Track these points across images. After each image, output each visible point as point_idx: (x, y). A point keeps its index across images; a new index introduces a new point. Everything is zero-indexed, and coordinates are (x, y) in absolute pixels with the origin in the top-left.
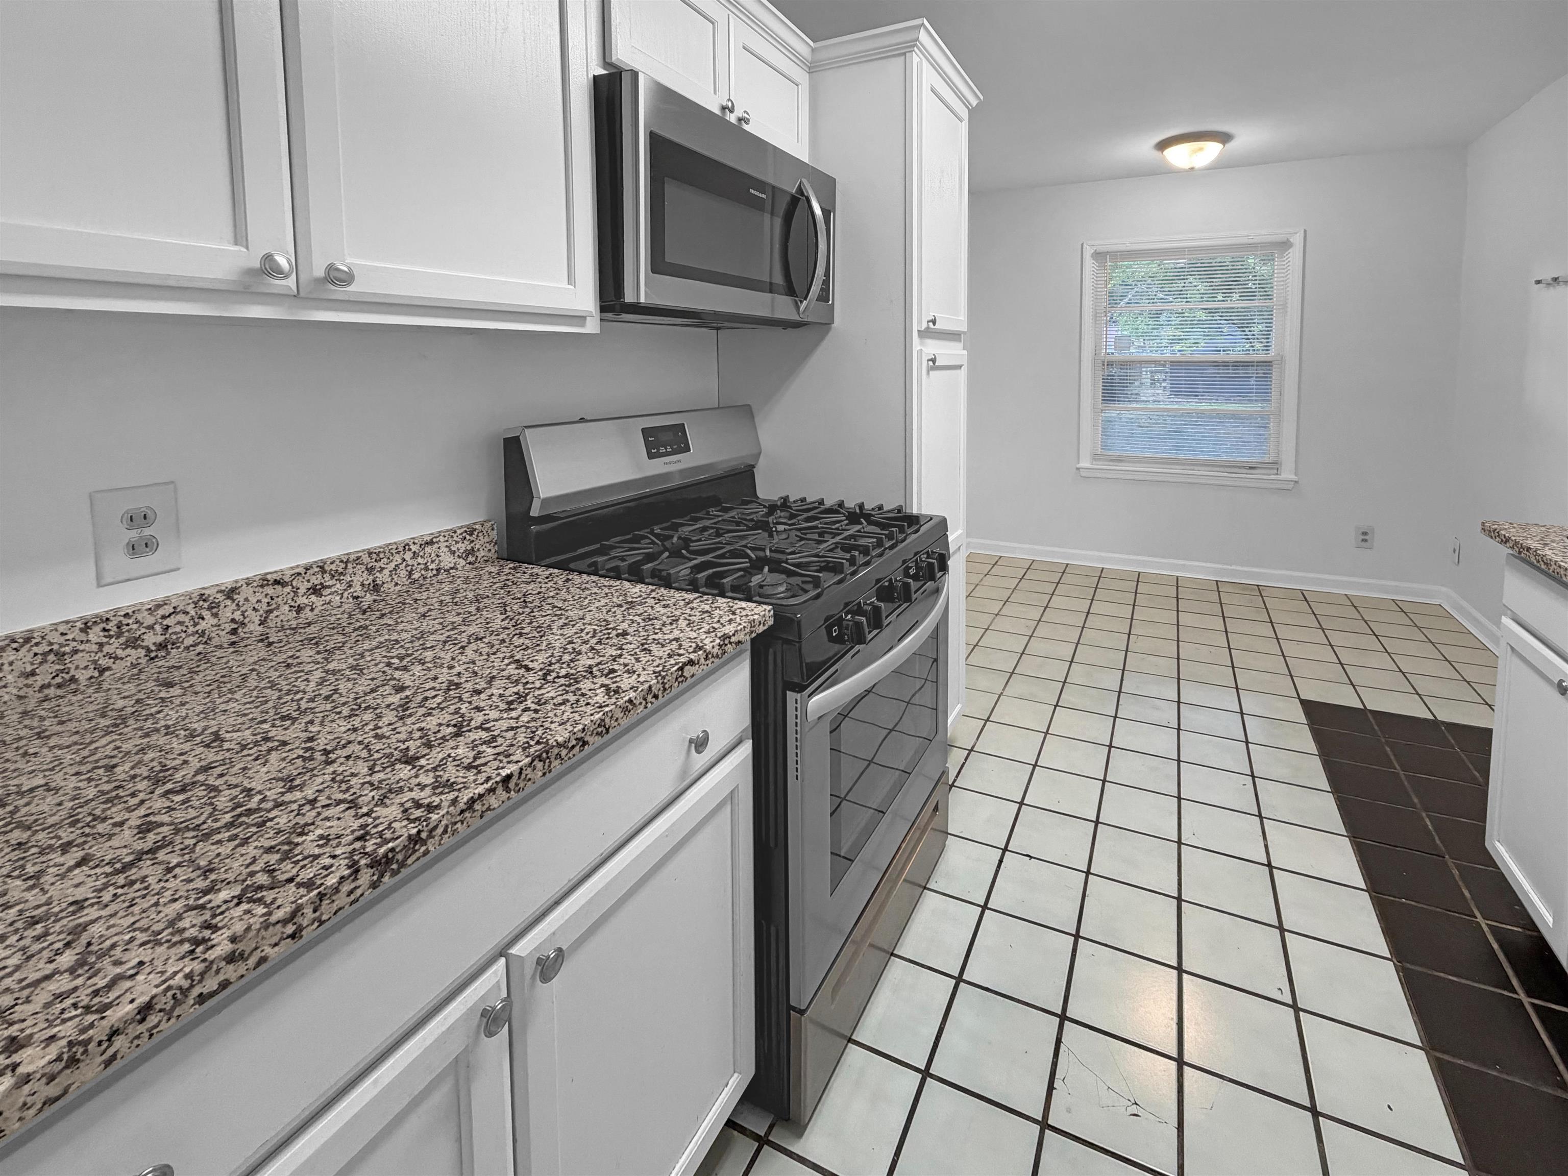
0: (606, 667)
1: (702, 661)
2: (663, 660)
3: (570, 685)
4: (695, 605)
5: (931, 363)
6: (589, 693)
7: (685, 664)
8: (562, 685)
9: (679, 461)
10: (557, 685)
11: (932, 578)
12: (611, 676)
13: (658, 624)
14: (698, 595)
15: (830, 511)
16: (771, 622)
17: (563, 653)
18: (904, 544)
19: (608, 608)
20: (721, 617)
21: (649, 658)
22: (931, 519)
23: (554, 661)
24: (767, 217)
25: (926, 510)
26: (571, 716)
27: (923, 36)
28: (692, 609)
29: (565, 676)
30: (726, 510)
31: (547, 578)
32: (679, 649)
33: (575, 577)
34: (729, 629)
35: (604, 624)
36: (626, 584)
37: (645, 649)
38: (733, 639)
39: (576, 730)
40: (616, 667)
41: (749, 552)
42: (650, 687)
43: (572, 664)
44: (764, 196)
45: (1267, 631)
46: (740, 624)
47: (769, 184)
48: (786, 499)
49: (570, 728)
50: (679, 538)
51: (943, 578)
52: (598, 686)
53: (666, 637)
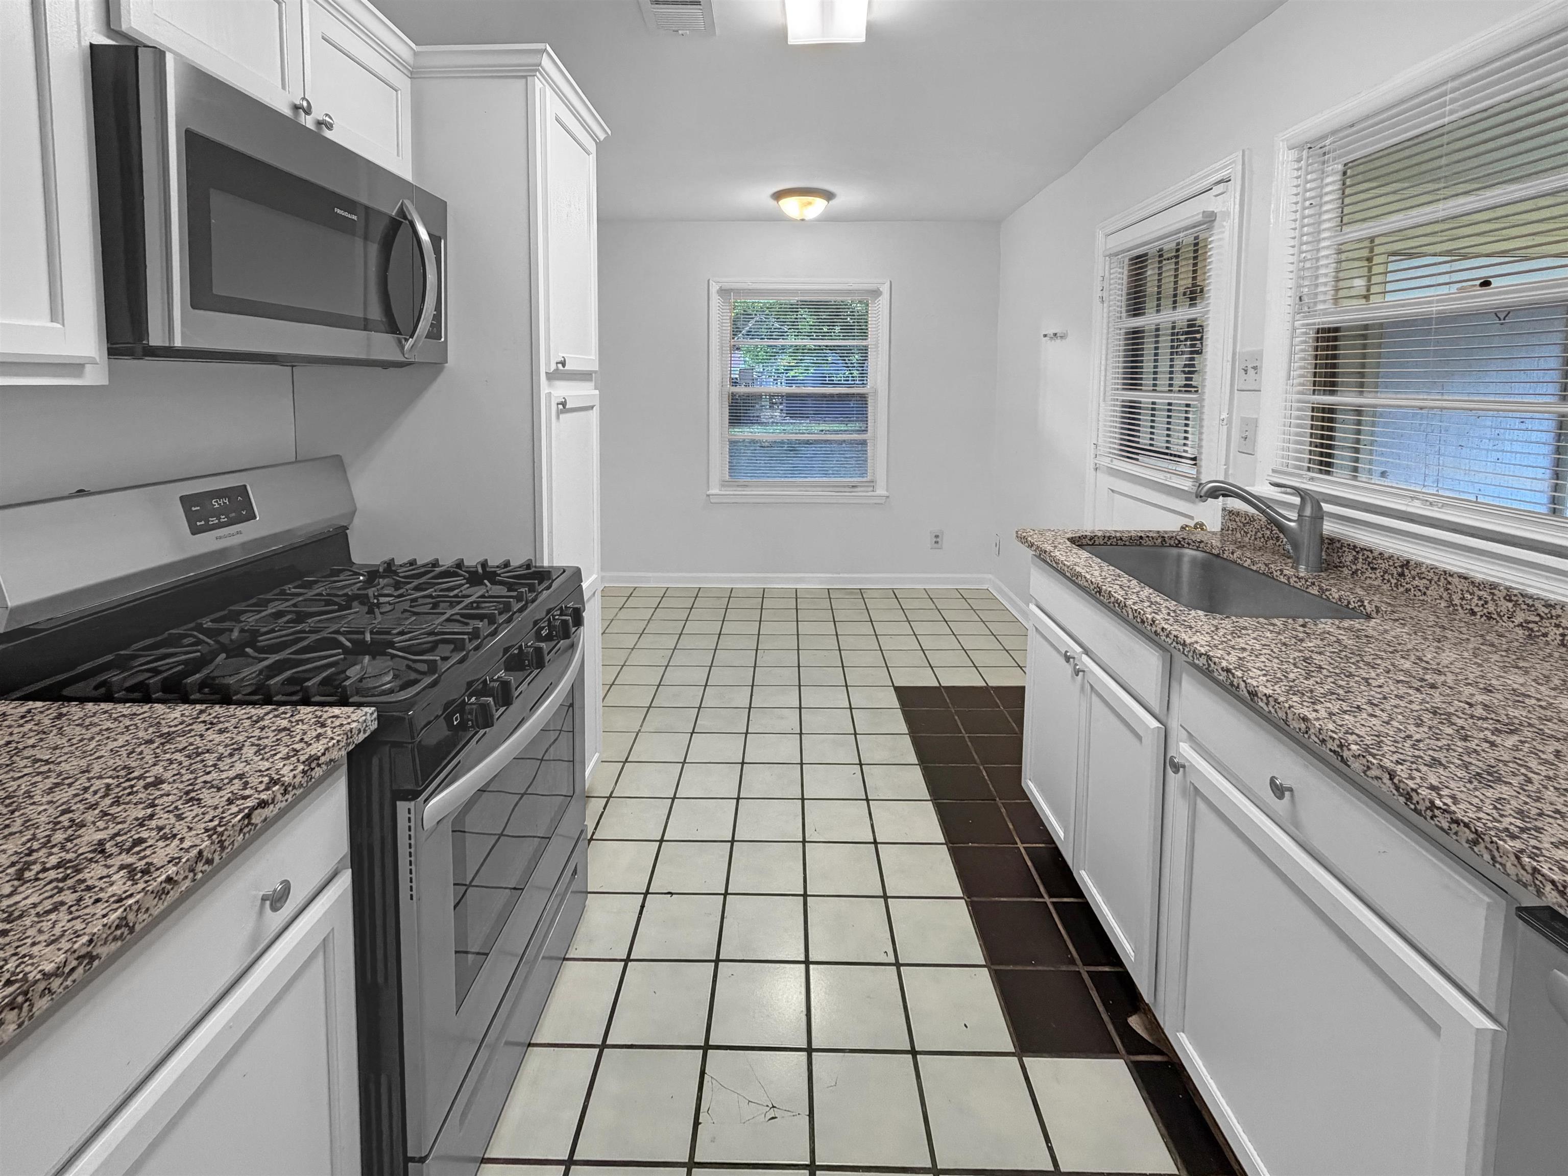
0: (126, 840)
1: (279, 797)
2: (220, 810)
3: (64, 879)
4: (266, 723)
5: (561, 407)
6: (101, 884)
7: (253, 809)
8: (51, 882)
9: (239, 533)
10: (43, 883)
11: (567, 636)
12: (137, 849)
13: (210, 759)
14: (270, 707)
15: (447, 574)
16: (374, 726)
17: (54, 830)
18: (536, 603)
19: (130, 748)
20: (305, 734)
21: (197, 810)
22: (564, 571)
23: (36, 845)
24: (359, 243)
25: (560, 561)
26: (69, 925)
27: (545, 62)
28: (262, 729)
29: (56, 867)
30: (309, 585)
31: (23, 717)
32: (245, 788)
33: (75, 710)
34: (317, 748)
35: (123, 773)
36: (159, 708)
37: (192, 799)
38: (323, 759)
39: (76, 946)
40: (145, 835)
41: (342, 639)
42: (200, 853)
43: (69, 845)
44: (354, 217)
45: (867, 629)
46: (332, 739)
47: (361, 204)
48: (390, 564)
49: (67, 946)
50: (242, 631)
51: (578, 631)
52: (115, 869)
53: (224, 775)
